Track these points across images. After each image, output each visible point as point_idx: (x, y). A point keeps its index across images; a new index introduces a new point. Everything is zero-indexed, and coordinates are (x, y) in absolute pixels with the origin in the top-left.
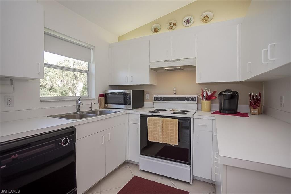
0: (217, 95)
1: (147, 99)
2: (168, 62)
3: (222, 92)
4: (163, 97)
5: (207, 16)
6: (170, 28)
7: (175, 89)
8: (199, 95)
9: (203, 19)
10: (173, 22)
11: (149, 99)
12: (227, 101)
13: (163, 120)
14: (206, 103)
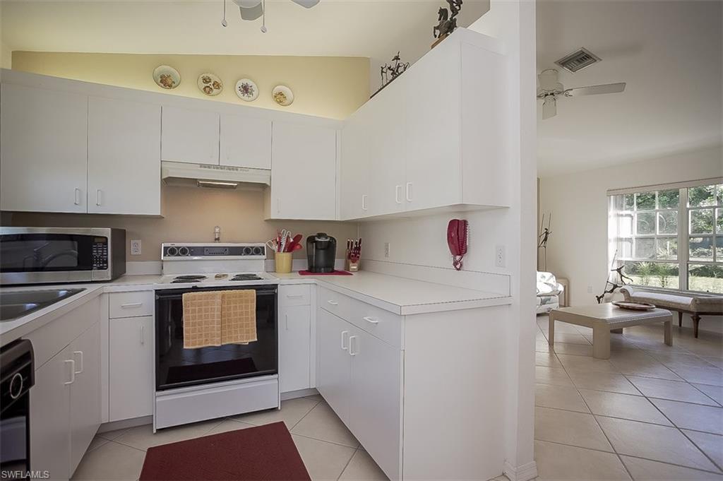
0: (303, 242)
1: (133, 253)
2: (209, 167)
3: (314, 237)
4: (188, 247)
5: (283, 94)
6: (205, 89)
7: (217, 230)
8: (270, 243)
9: (275, 97)
10: (214, 78)
11: (140, 253)
12: (322, 251)
13: (223, 296)
14: (284, 258)
